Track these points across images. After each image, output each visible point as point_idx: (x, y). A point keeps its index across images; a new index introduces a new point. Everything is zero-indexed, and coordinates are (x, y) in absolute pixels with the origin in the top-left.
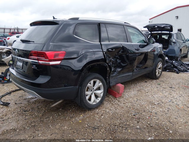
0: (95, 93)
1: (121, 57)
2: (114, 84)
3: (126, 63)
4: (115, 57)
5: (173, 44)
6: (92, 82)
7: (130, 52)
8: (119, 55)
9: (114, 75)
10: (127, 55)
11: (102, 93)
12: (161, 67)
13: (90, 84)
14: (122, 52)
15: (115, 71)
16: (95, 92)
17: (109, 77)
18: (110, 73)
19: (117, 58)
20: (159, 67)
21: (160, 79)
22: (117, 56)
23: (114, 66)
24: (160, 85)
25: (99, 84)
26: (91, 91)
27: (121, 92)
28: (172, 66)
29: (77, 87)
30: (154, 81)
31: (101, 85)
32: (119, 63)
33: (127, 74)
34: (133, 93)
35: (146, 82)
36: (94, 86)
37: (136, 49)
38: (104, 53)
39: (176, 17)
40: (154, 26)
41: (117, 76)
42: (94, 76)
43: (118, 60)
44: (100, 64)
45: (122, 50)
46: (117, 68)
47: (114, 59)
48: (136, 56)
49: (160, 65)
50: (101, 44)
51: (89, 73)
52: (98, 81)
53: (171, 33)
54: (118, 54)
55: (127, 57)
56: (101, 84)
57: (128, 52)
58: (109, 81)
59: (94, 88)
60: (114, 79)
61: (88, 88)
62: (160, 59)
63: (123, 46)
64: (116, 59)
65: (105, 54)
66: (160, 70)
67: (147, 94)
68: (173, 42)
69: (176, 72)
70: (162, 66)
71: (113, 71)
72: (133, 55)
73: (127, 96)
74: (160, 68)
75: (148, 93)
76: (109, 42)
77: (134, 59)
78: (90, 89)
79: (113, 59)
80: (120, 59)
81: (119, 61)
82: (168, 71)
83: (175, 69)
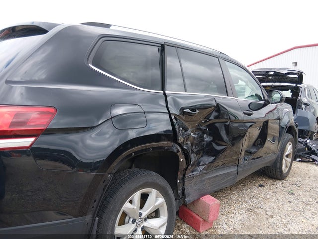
0: (143, 228)
1: (213, 131)
2: (196, 198)
3: (223, 144)
4: (198, 129)
5: (303, 106)
6: (137, 196)
7: (233, 118)
8: (208, 124)
9: (195, 173)
10: (227, 124)
11: (163, 225)
12: (290, 154)
13: (131, 202)
14: (216, 118)
15: (199, 165)
16: (145, 224)
17: (183, 179)
18: (186, 169)
19: (204, 132)
20: (286, 154)
21: (290, 179)
22: (203, 128)
23: (195, 151)
24: (294, 194)
25: (156, 199)
26: (134, 221)
27: (211, 217)
28: (306, 150)
29: (88, 218)
30: (279, 184)
31: (161, 204)
32: (209, 144)
33: (225, 171)
34: (238, 217)
35: (261, 186)
36: (141, 207)
37: (245, 113)
38: (173, 117)
39: (293, 63)
40: (268, 72)
41: (203, 177)
42: (142, 180)
43: (205, 136)
44: (160, 148)
45: (215, 114)
46: (202, 156)
47: (197, 133)
48: (246, 127)
49: (289, 149)
50: (165, 94)
51: (131, 168)
52: (153, 193)
53: (298, 85)
54: (206, 122)
55: (227, 128)
56: (161, 200)
57: (230, 119)
58: (183, 191)
59: (140, 214)
60: (195, 184)
61: (125, 214)
62: (290, 137)
63: (218, 104)
64: (201, 133)
65: (175, 121)
66: (289, 160)
67: (271, 220)
68: (304, 104)
69: (315, 164)
70: (292, 150)
71: (194, 164)
72: (240, 126)
73: (225, 226)
74: (287, 156)
75: (272, 217)
76: (186, 91)
77: (242, 136)
78: (130, 217)
79: (195, 134)
80: (209, 135)
81: (207, 139)
82: (299, 161)
83: (312, 156)
